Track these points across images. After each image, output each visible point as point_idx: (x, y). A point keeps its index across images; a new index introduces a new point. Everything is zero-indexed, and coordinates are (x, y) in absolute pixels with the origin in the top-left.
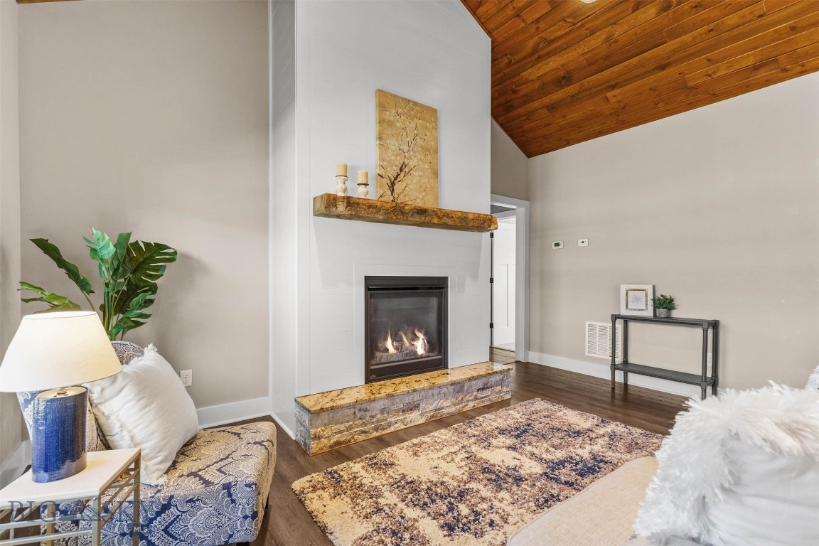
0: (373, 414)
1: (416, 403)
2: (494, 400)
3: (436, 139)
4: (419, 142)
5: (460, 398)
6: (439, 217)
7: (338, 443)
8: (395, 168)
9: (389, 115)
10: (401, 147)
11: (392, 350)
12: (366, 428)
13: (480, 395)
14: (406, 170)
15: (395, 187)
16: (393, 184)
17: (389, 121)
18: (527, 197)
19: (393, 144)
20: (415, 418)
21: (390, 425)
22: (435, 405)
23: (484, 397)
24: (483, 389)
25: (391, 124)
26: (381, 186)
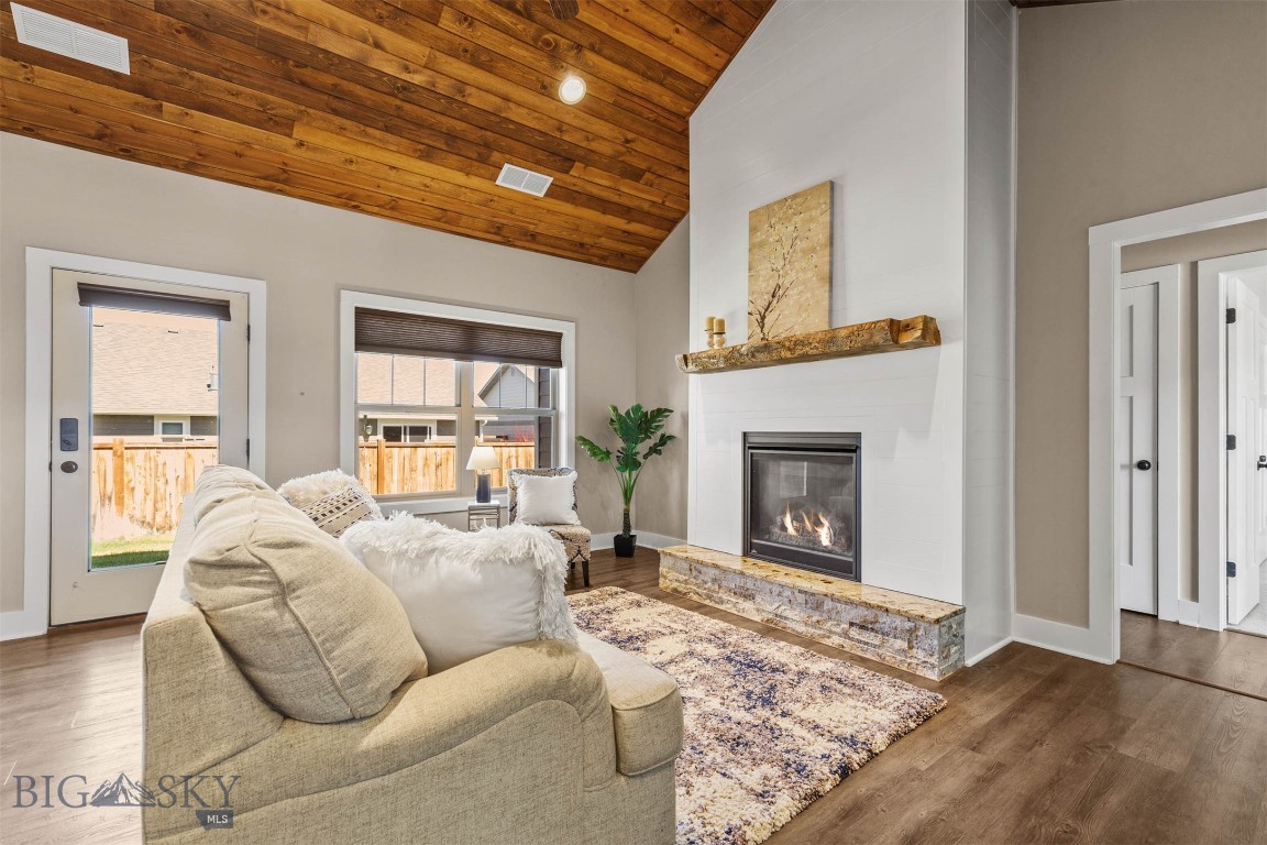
0: (705, 579)
1: (750, 592)
2: (889, 661)
4: (799, 245)
5: (815, 619)
6: (789, 349)
7: (675, 590)
8: (766, 297)
9: (760, 236)
10: (774, 267)
11: (791, 530)
12: (700, 591)
13: (854, 632)
14: (781, 292)
15: (766, 321)
16: (763, 318)
17: (760, 243)
19: (764, 268)
20: (748, 609)
21: (722, 602)
22: (774, 607)
23: (867, 643)
24: (862, 627)
25: (761, 245)
26: (750, 326)
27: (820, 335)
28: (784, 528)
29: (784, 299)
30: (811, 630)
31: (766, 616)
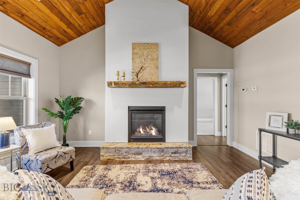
0: (122, 153)
2: (182, 159)
3: (157, 55)
4: (149, 57)
5: (162, 155)
7: (109, 159)
8: (138, 69)
9: (136, 51)
10: (141, 61)
11: (142, 132)
12: (119, 157)
13: (173, 155)
14: (144, 68)
15: (138, 75)
16: (138, 74)
17: (136, 53)
18: (232, 68)
19: (138, 60)
20: (140, 158)
21: (129, 158)
22: (149, 155)
23: (176, 157)
24: (175, 153)
25: (137, 54)
26: (133, 76)
27: (162, 82)
28: (140, 132)
29: (144, 71)
30: (161, 158)
31: (146, 158)
